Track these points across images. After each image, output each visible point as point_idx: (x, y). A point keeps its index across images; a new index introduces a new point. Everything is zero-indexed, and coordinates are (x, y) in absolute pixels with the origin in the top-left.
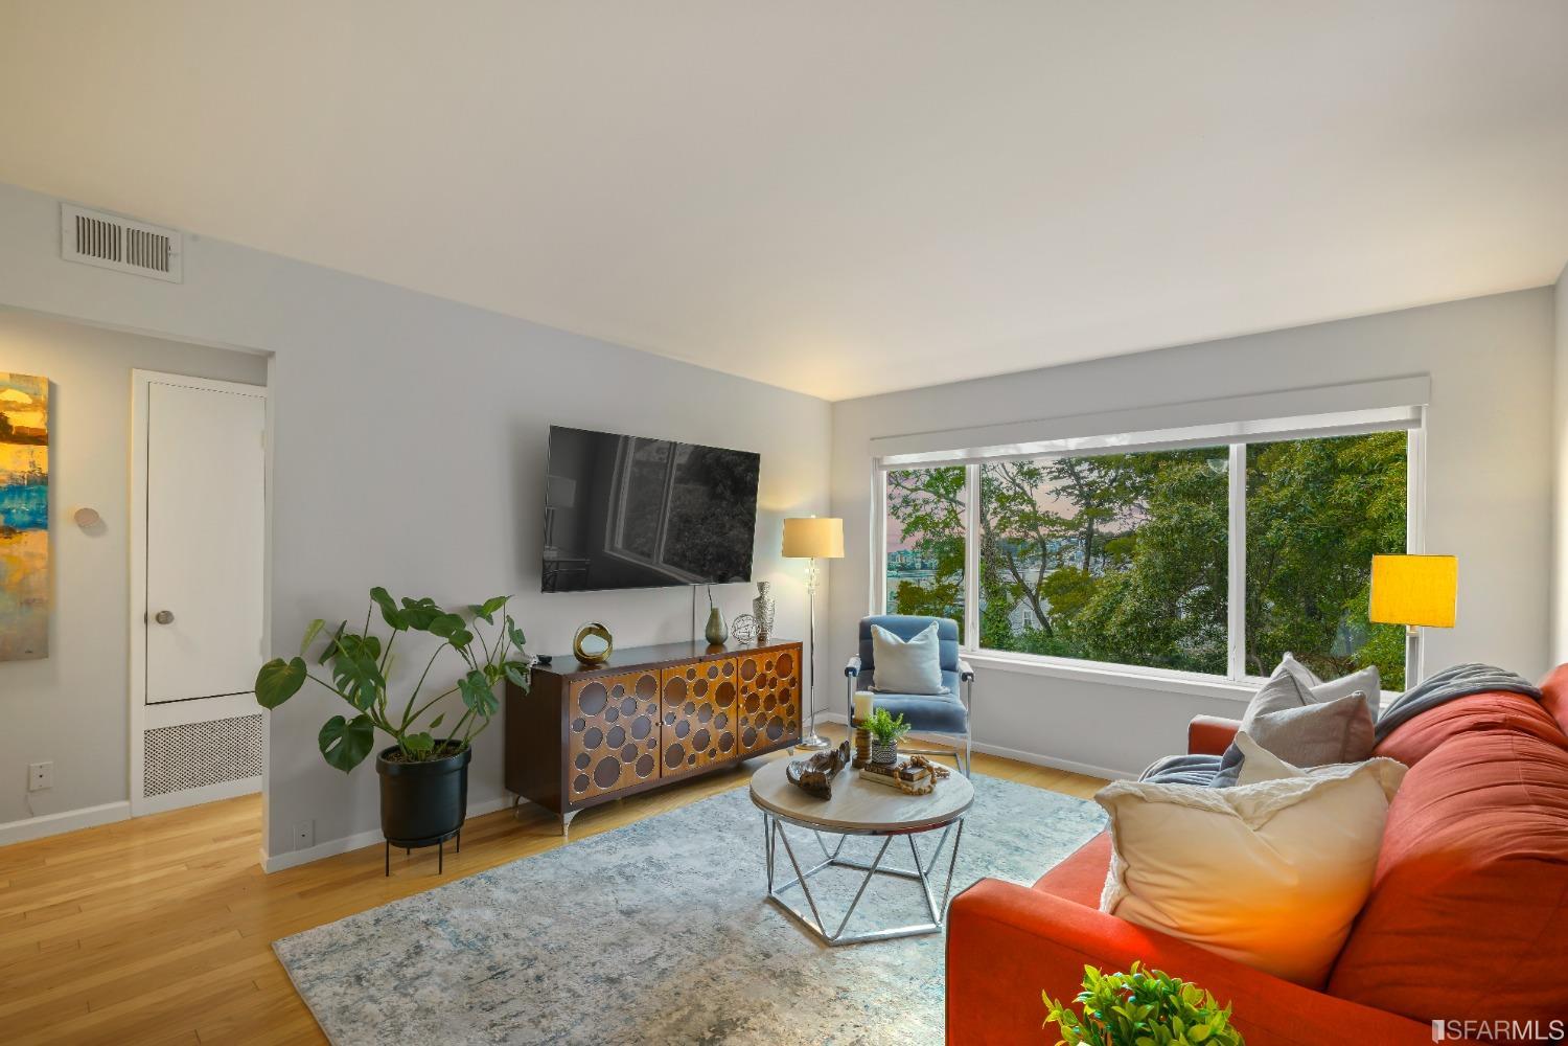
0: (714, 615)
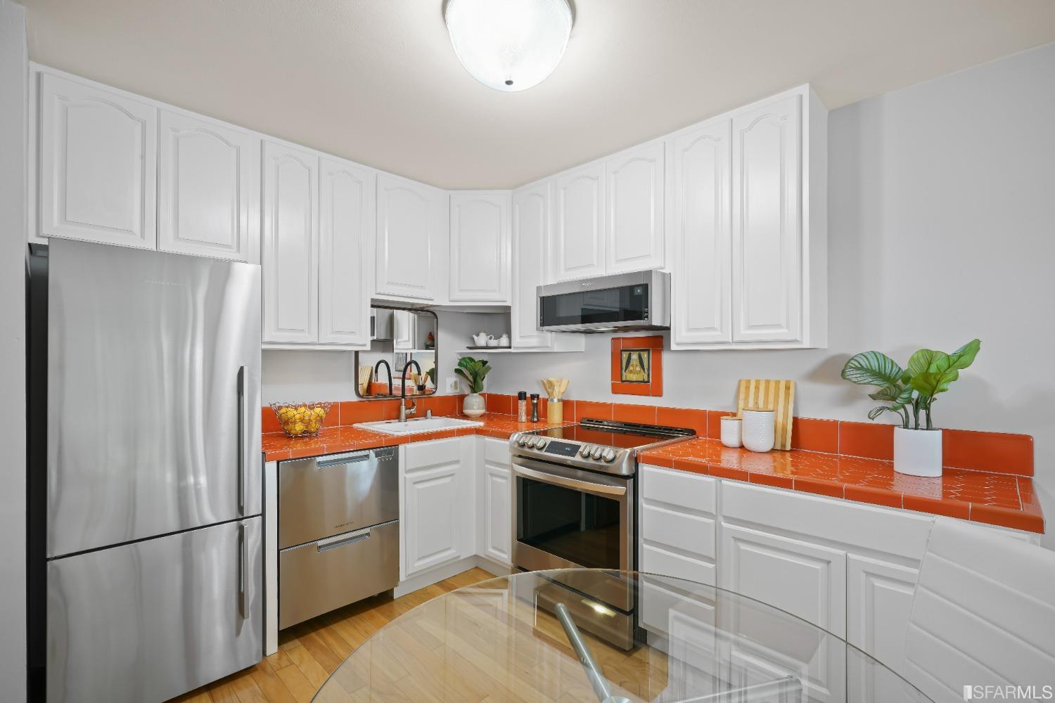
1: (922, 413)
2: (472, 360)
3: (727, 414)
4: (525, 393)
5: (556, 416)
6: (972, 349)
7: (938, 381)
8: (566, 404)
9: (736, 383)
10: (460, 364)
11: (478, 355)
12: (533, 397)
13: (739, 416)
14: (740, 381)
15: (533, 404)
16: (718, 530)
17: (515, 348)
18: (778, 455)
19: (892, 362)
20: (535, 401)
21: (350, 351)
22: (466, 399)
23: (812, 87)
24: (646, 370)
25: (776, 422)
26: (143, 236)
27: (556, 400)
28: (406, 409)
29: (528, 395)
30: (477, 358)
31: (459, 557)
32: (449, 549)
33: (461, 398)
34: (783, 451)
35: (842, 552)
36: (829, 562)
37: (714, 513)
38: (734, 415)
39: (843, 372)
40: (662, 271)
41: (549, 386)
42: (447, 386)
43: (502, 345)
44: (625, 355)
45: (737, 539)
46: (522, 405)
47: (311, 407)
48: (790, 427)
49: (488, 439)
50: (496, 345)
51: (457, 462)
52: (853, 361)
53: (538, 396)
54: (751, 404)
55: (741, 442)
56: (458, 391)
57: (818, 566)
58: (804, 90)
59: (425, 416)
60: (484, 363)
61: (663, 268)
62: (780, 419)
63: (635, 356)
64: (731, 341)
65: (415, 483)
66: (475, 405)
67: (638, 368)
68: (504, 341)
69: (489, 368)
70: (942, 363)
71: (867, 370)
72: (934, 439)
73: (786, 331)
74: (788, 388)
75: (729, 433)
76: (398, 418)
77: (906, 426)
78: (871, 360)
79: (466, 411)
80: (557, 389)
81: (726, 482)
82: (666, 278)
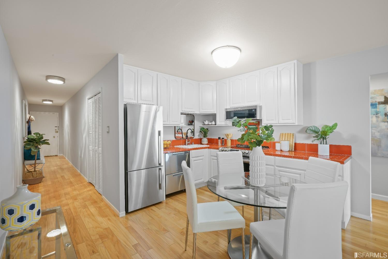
1: (325, 140)
2: (204, 128)
3: (277, 142)
4: (220, 138)
5: (229, 143)
6: (336, 125)
7: (327, 133)
8: (232, 141)
9: (280, 134)
10: (201, 130)
11: (205, 127)
12: (222, 139)
13: (280, 142)
14: (281, 134)
15: (223, 141)
16: (275, 169)
17: (218, 125)
18: (291, 152)
19: (318, 128)
20: (223, 140)
21: (173, 126)
22: (202, 139)
23: (297, 60)
25: (290, 144)
26: (135, 100)
27: (229, 139)
28: (187, 142)
29: (221, 138)
30: (205, 128)
31: (204, 181)
32: (202, 179)
33: (201, 139)
34: (292, 151)
35: (303, 172)
36: (300, 174)
37: (274, 165)
38: (279, 142)
39: (306, 131)
40: (260, 105)
41: (227, 135)
42: (197, 136)
43: (213, 124)
45: (279, 171)
46: (220, 141)
47: (168, 141)
48: (294, 145)
49: (211, 150)
50: (211, 124)
51: (203, 156)
52: (309, 128)
53: (224, 138)
54: (284, 140)
55: (281, 149)
56: (199, 137)
57: (298, 175)
58: (295, 61)
59: (192, 144)
60: (208, 129)
61: (260, 104)
62: (291, 143)
64: (278, 123)
65: (194, 161)
66: (205, 141)
68: (213, 123)
69: (209, 130)
70: (328, 128)
71: (312, 130)
72: (327, 147)
73: (291, 121)
74: (293, 135)
75: (278, 147)
76: (185, 144)
77: (321, 144)
78: (313, 128)
79: (202, 143)
80: (229, 136)
81: (277, 157)
82: (261, 107)
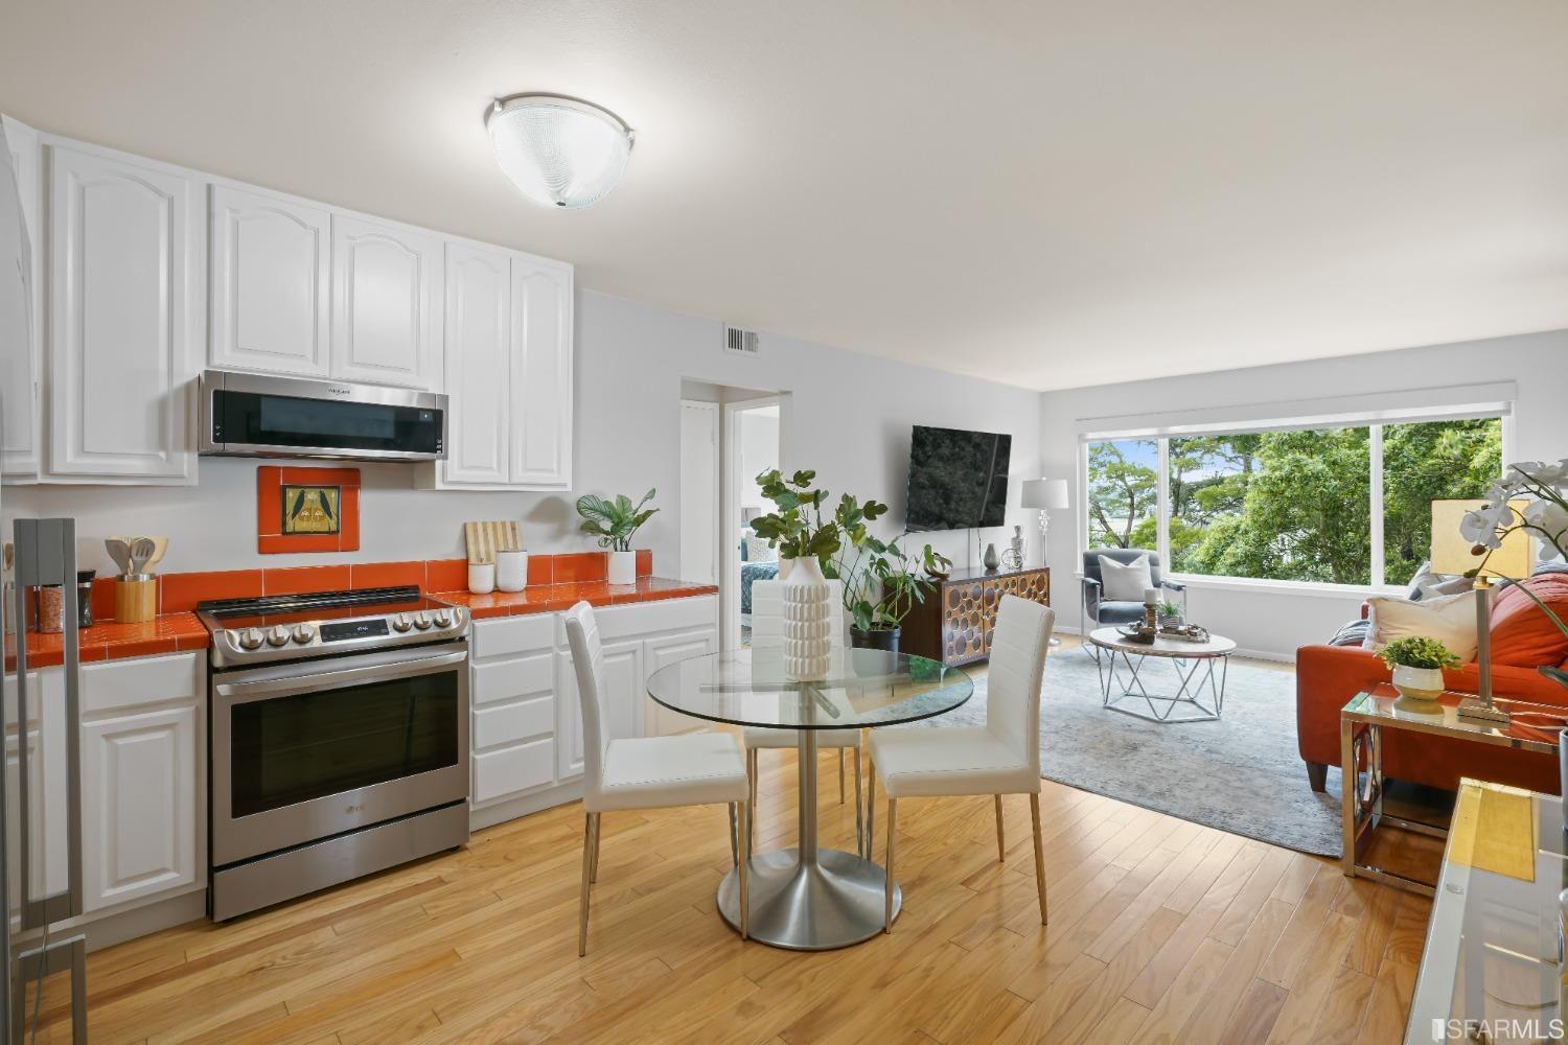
0: (991, 548)
9: (461, 527)
12: (83, 576)
15: (82, 592)
20: (87, 585)
24: (334, 517)
35: (641, 641)
37: (553, 646)
44: (292, 495)
54: (482, 548)
55: (496, 587)
58: (570, 269)
63: (312, 496)
64: (507, 482)
67: (319, 513)
72: (631, 557)
74: (513, 528)
75: (481, 580)
77: (617, 551)
